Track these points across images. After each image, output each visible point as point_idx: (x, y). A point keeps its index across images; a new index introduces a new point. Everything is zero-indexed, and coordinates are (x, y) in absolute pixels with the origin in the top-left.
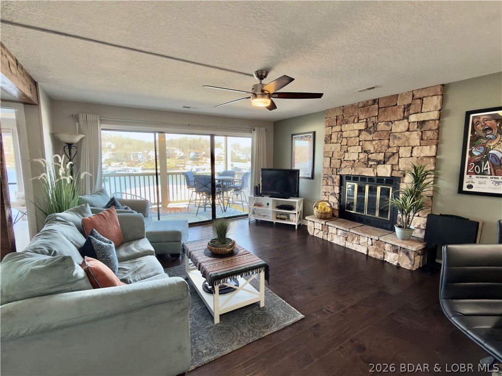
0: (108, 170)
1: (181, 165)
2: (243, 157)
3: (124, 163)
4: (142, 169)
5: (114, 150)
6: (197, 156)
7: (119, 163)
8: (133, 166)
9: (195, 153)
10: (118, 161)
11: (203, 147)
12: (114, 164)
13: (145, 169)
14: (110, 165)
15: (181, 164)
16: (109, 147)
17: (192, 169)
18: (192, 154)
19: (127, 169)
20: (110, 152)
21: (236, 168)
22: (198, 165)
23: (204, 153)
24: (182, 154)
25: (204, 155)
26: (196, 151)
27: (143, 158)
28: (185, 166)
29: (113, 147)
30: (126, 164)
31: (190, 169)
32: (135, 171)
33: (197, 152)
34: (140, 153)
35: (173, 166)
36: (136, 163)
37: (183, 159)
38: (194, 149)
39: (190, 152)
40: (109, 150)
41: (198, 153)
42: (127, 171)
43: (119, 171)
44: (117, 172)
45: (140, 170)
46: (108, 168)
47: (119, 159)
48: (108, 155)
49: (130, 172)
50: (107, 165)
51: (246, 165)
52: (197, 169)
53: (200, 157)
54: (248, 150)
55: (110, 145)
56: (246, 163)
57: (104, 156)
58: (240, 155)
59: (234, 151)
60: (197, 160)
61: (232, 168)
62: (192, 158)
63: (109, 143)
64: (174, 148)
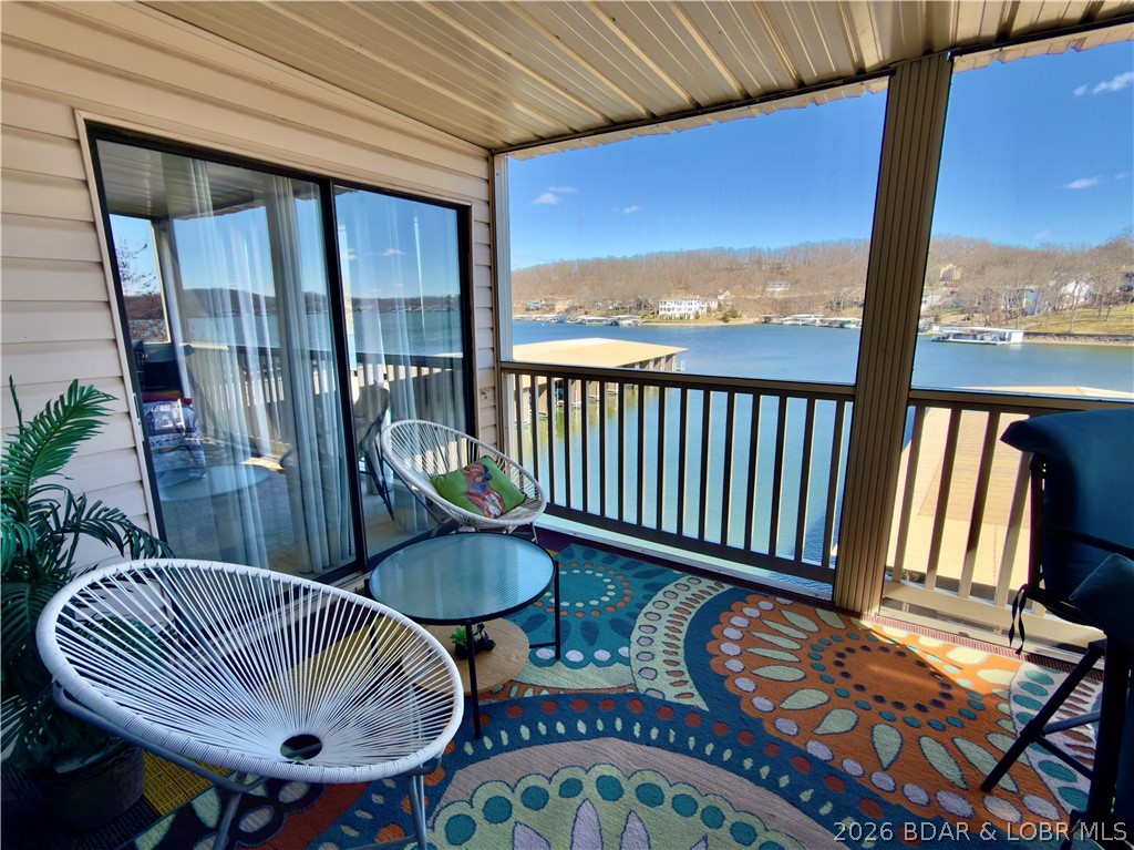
0: (929, 332)
3: (976, 315)
4: (1027, 334)
5: (957, 283)
7: (963, 316)
8: (1000, 326)
10: (962, 312)
12: (947, 318)
13: (1036, 334)
14: (937, 320)
16: (947, 277)
19: (980, 332)
20: (945, 289)
27: (1036, 302)
30: (982, 319)
32: (1003, 339)
34: (1032, 287)
36: (1011, 316)
40: (946, 285)
42: (979, 337)
43: (957, 336)
44: (951, 339)
45: (1017, 338)
46: (930, 328)
47: (966, 305)
48: (938, 297)
49: (988, 339)
50: (932, 319)
55: (950, 272)
57: (930, 299)
63: (948, 267)
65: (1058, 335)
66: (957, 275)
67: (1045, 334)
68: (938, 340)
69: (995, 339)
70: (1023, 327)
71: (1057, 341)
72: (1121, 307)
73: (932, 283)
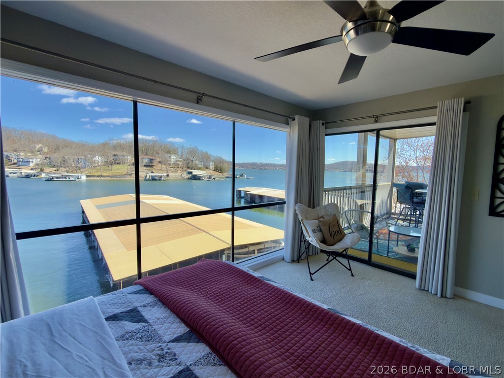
0: (40, 176)
2: (201, 165)
3: (61, 168)
4: (87, 176)
5: (45, 154)
6: (151, 162)
7: (55, 169)
8: (74, 173)
9: (149, 160)
10: (54, 166)
11: (158, 153)
12: (47, 170)
13: (90, 176)
14: (42, 170)
16: (40, 151)
17: (146, 177)
18: (146, 161)
19: (67, 176)
20: (40, 156)
21: (196, 175)
22: (152, 172)
23: (158, 160)
25: (159, 162)
26: (150, 157)
29: (45, 150)
30: (64, 170)
31: (144, 176)
32: (78, 179)
33: (152, 158)
34: (83, 157)
35: (125, 173)
36: (78, 169)
38: (146, 155)
39: (143, 158)
40: (40, 154)
41: (152, 159)
42: (67, 177)
43: (57, 178)
44: (55, 179)
45: (84, 178)
46: (40, 174)
47: (55, 164)
48: (39, 160)
49: (72, 179)
50: (39, 170)
51: (205, 172)
52: (152, 176)
53: (154, 164)
54: (206, 158)
55: (41, 148)
56: (204, 170)
57: (34, 160)
58: (198, 162)
59: (192, 158)
60: (152, 166)
61: (191, 175)
62: (146, 164)
63: (40, 145)
64: (125, 153)
65: (98, 176)
67: (93, 176)
68: (48, 180)
69: (75, 179)
70: (84, 173)
71: (98, 178)
72: (115, 166)
73: (32, 152)
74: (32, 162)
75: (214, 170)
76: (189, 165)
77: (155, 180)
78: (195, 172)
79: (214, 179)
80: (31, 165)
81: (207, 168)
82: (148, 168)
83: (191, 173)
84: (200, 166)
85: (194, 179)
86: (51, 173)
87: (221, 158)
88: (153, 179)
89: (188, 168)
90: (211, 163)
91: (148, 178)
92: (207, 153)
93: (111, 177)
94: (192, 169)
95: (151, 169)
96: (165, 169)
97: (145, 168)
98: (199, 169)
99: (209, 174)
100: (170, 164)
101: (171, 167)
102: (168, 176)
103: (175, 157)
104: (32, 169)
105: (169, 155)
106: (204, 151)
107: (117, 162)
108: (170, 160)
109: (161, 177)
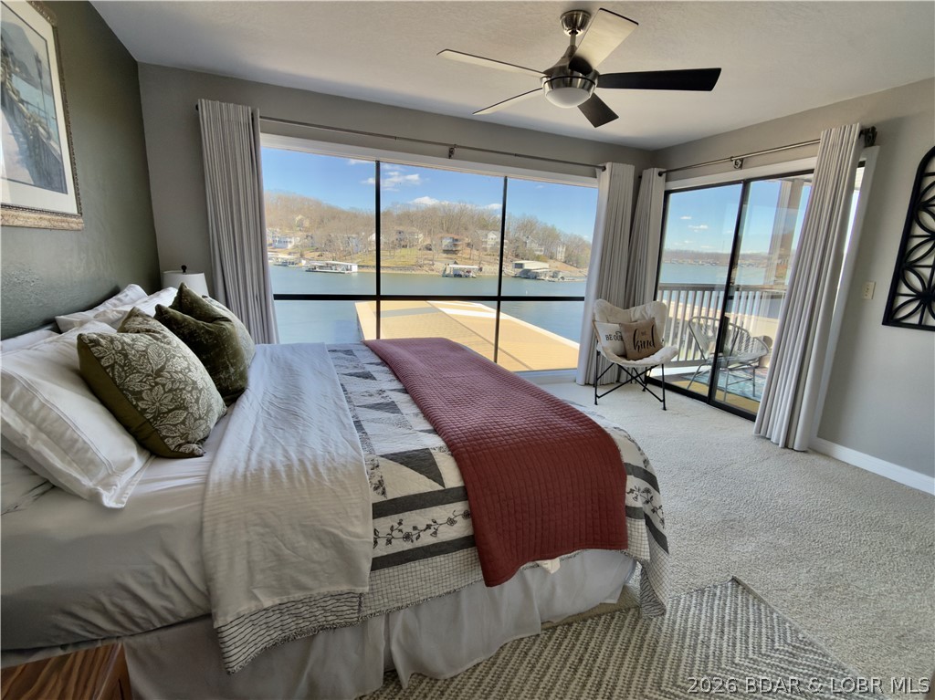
0: (300, 264)
1: (426, 262)
2: (541, 251)
3: (325, 253)
4: (359, 266)
5: (307, 230)
6: (455, 245)
7: (318, 254)
8: (343, 261)
9: (451, 240)
10: (317, 250)
11: (466, 229)
12: (309, 255)
13: (363, 266)
14: (302, 256)
15: (426, 259)
16: (300, 225)
17: (445, 270)
18: (446, 242)
19: (333, 265)
20: (300, 233)
21: (529, 271)
22: (456, 263)
23: (467, 240)
24: (428, 242)
25: (468, 245)
26: (453, 236)
27: (358, 246)
28: (433, 265)
30: (330, 255)
31: (442, 269)
32: (347, 270)
33: (456, 237)
34: (354, 236)
35: (413, 262)
36: (347, 254)
37: (430, 250)
38: (448, 231)
39: (442, 238)
40: (300, 230)
41: (457, 240)
42: (333, 267)
43: (321, 267)
44: (317, 270)
45: (355, 268)
46: (300, 262)
47: (318, 246)
48: (299, 239)
49: (340, 270)
50: (299, 255)
51: (546, 265)
52: (455, 270)
53: (459, 248)
54: (549, 238)
55: (301, 220)
56: (546, 262)
57: (293, 240)
58: (535, 246)
59: (524, 239)
60: (454, 252)
61: (521, 270)
62: (446, 248)
63: (300, 217)
64: (414, 229)
66: (307, 224)
67: (368, 266)
68: (309, 271)
69: (343, 269)
70: (356, 262)
72: (399, 251)
73: (291, 228)
74: (291, 242)
75: (565, 262)
76: (518, 251)
77: (460, 276)
78: (529, 265)
79: (563, 278)
80: (290, 246)
81: (551, 258)
82: (449, 256)
83: (521, 266)
84: (538, 253)
85: (526, 278)
86: (312, 259)
87: (580, 239)
88: (457, 276)
89: (517, 256)
90: (560, 249)
91: (448, 272)
92: (553, 229)
93: (393, 268)
94: (523, 259)
95: (454, 256)
96: (476, 258)
97: (445, 255)
98: (538, 259)
99: (554, 270)
100: (485, 249)
101: (487, 255)
102: (481, 269)
103: (495, 236)
104: (290, 254)
105: (485, 232)
106: (549, 225)
107: (403, 243)
108: (486, 242)
109: (469, 272)
